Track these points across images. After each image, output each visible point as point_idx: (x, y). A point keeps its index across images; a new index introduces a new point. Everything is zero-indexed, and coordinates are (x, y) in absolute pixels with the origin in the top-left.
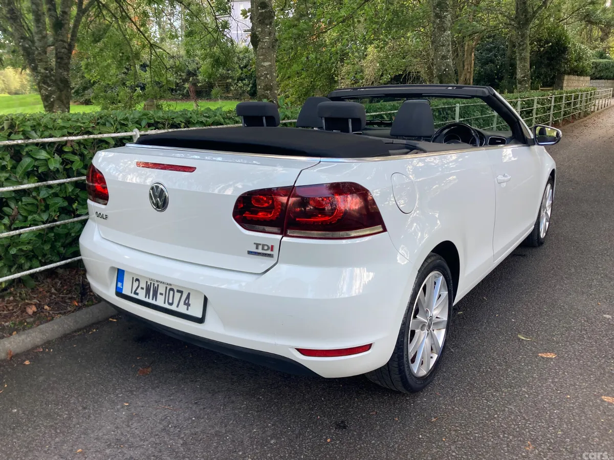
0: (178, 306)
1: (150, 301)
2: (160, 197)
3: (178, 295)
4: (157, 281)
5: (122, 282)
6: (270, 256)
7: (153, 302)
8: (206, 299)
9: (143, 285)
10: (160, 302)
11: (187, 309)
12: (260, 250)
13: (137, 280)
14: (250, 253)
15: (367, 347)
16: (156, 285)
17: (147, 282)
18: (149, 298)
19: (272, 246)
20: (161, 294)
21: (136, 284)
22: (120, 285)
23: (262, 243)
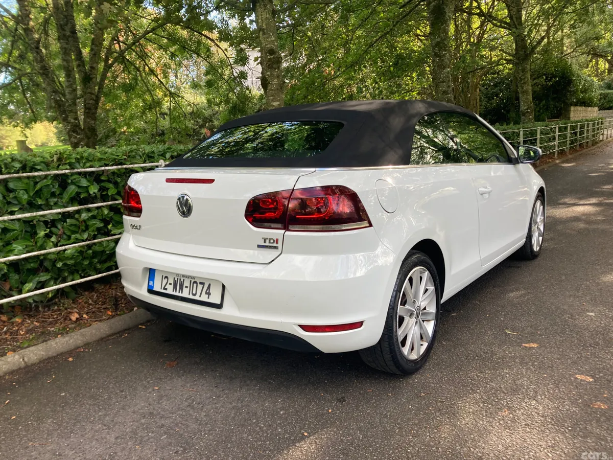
0: (200, 296)
1: (177, 294)
2: (186, 205)
3: (200, 287)
4: (183, 276)
5: (153, 280)
6: (276, 248)
7: (180, 295)
8: (224, 287)
9: (171, 281)
10: (185, 294)
11: (208, 298)
12: (267, 244)
13: (166, 277)
14: (259, 246)
15: (358, 325)
16: (182, 280)
17: (174, 278)
18: (176, 292)
19: (277, 240)
20: (186, 287)
21: (165, 281)
22: (151, 283)
23: (269, 237)
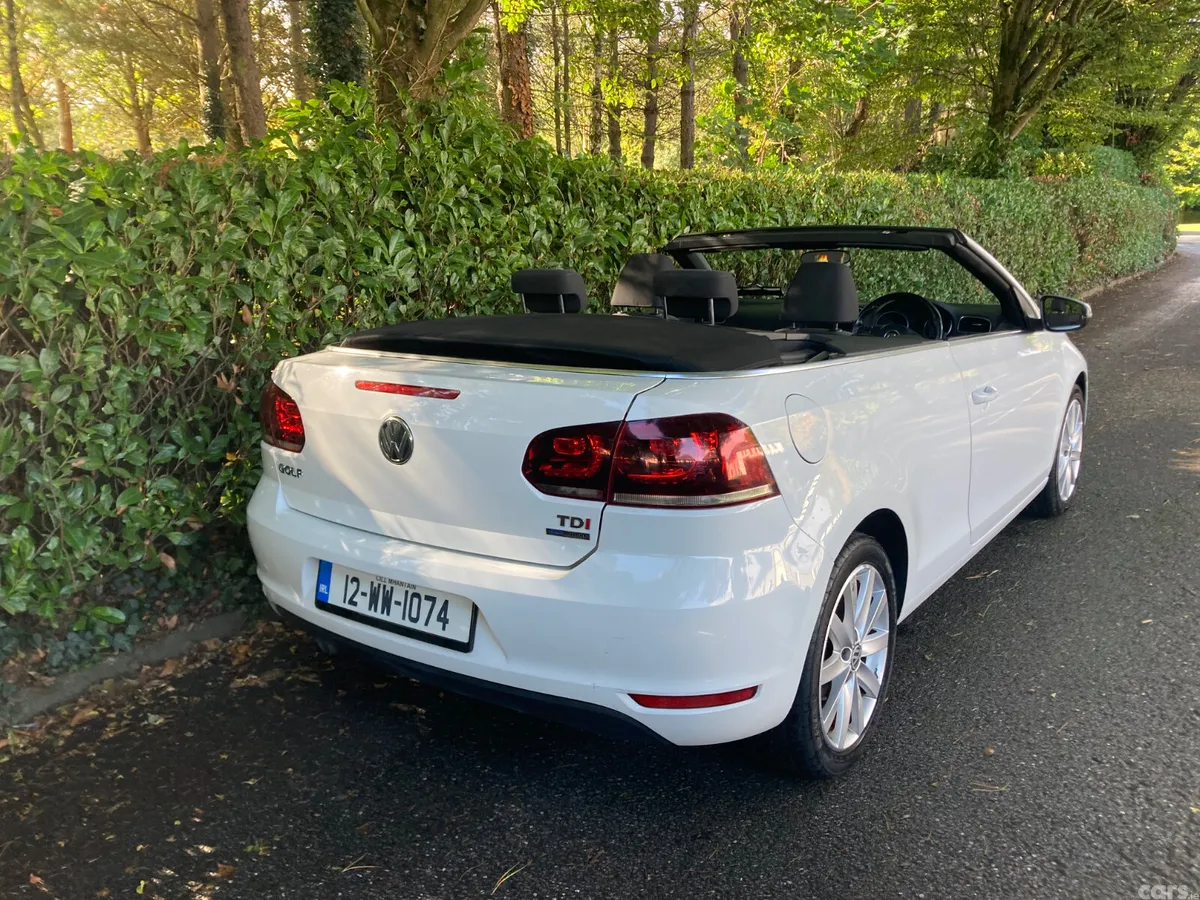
0: (426, 624)
1: (378, 615)
2: (398, 440)
3: (426, 605)
4: (391, 581)
5: (328, 583)
6: (586, 537)
7: (384, 617)
8: (475, 610)
9: (365, 587)
10: (395, 616)
11: (444, 628)
12: (567, 528)
13: (355, 579)
14: (550, 532)
15: (750, 693)
16: (388, 588)
17: (372, 583)
18: (376, 610)
19: (588, 521)
20: (398, 603)
21: (352, 587)
22: (323, 588)
23: (571, 515)
